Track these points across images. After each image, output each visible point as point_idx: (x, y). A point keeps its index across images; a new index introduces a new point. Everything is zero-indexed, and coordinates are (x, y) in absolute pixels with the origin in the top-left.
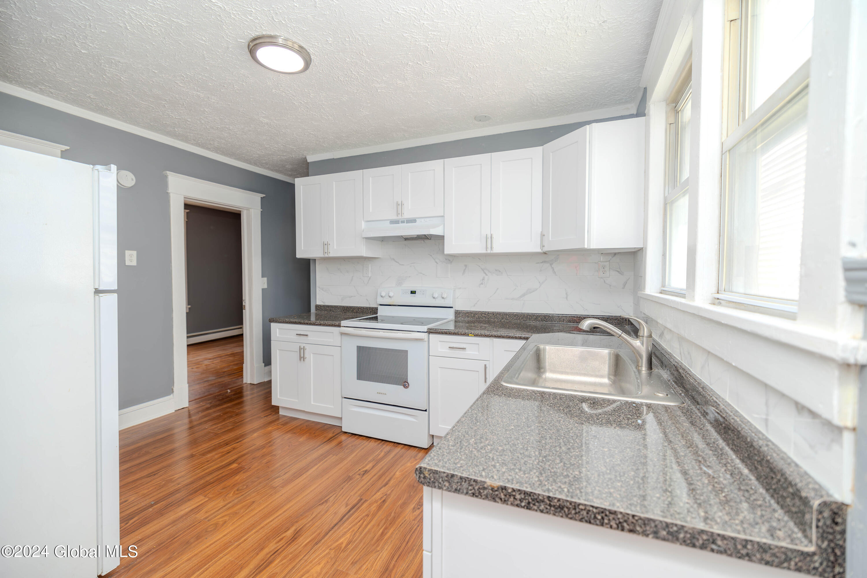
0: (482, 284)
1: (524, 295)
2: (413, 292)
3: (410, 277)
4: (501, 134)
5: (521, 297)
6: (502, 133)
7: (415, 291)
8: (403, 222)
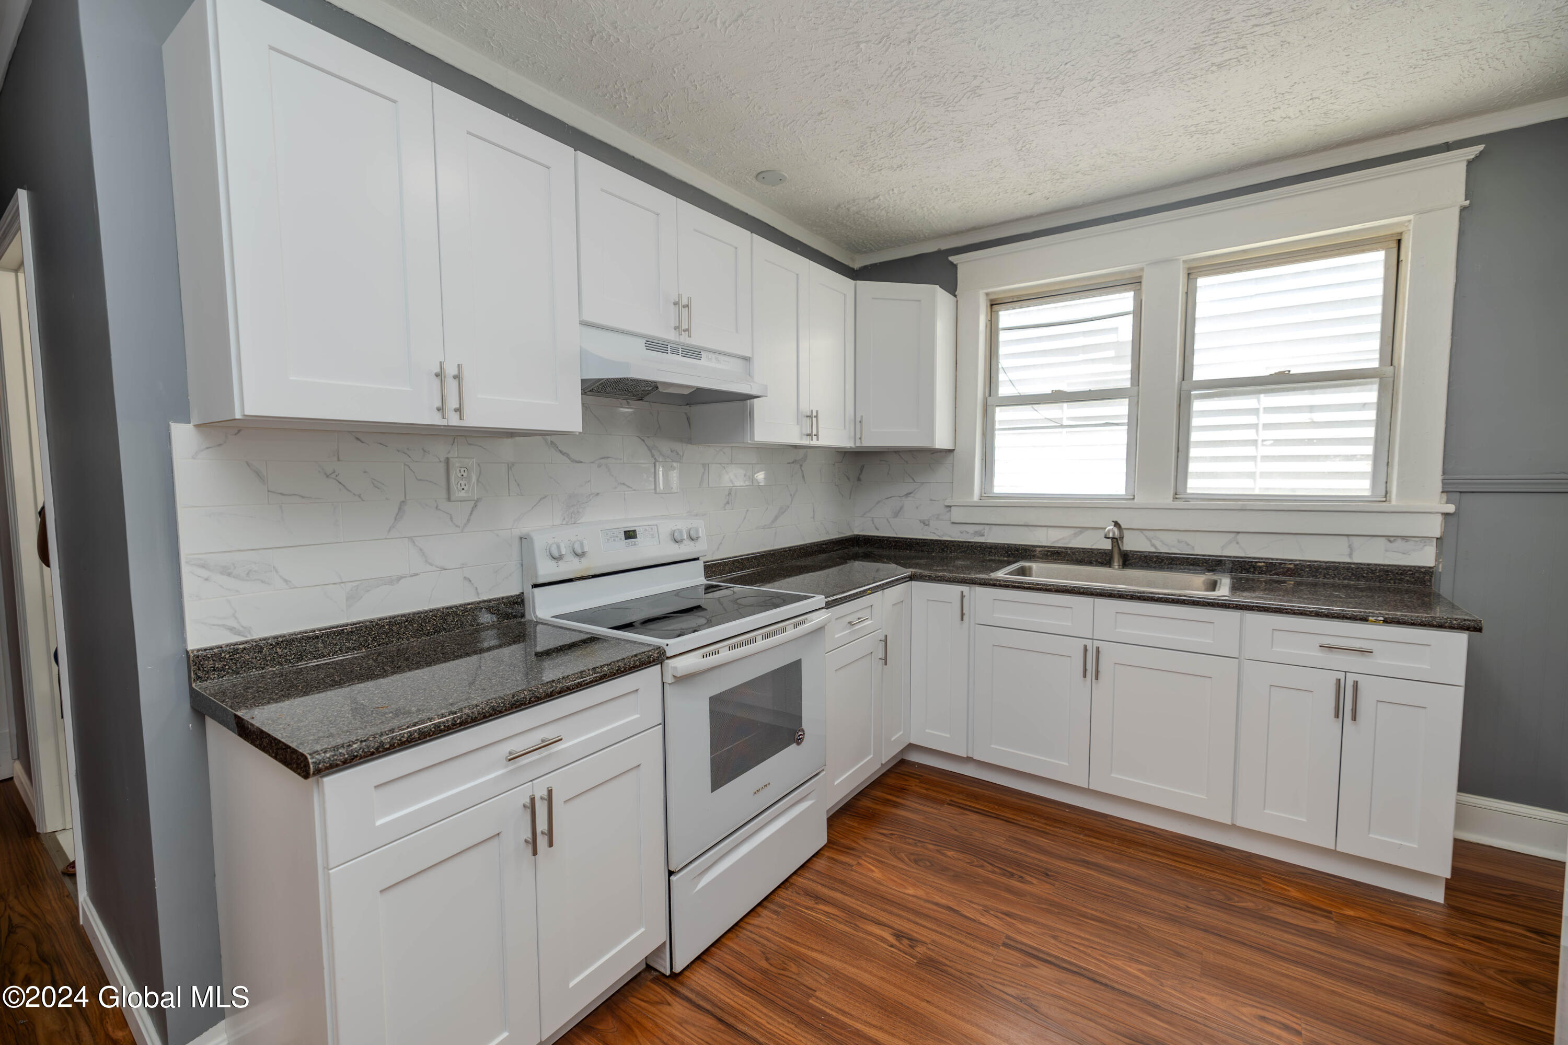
0: (728, 503)
1: (776, 518)
2: (630, 535)
3: (598, 494)
4: (747, 214)
5: (773, 522)
6: (749, 213)
7: (634, 531)
8: (675, 351)
